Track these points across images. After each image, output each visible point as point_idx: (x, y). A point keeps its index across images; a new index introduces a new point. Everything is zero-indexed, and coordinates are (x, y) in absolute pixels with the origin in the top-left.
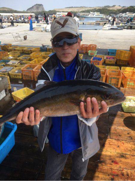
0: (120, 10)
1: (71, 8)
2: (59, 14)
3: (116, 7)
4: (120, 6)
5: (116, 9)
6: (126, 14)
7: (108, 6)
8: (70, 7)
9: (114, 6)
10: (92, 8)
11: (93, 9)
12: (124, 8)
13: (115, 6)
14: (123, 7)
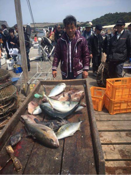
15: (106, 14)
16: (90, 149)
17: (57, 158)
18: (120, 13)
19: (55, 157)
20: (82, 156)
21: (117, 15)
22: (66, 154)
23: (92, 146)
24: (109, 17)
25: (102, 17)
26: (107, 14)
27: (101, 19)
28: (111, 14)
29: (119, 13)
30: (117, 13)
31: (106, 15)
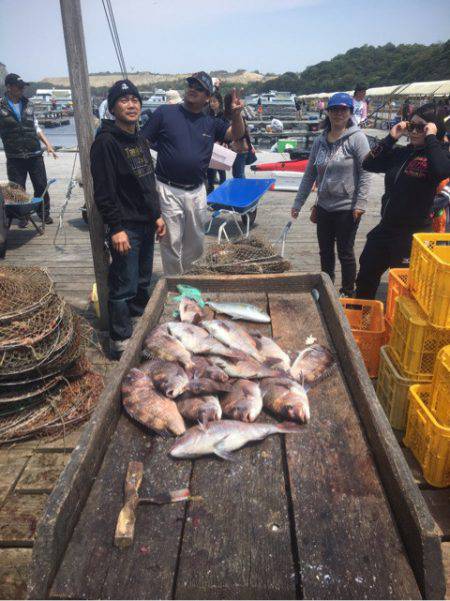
0: (257, 82)
1: (101, 77)
2: (44, 95)
3: (245, 75)
4: (257, 72)
5: (245, 82)
6: (269, 97)
7: (223, 72)
8: (100, 74)
9: (240, 72)
10: (172, 76)
11: (175, 82)
12: (271, 78)
13: (244, 71)
14: (268, 75)
15: (352, 48)
16: (378, 501)
17: (275, 528)
18: (402, 46)
19: (269, 525)
20: (356, 519)
21: (390, 54)
22: (302, 515)
23: (380, 488)
24: (362, 58)
25: (339, 58)
26: (355, 49)
27: (337, 66)
28: (371, 48)
29: (396, 45)
30: (390, 48)
31: (353, 53)
